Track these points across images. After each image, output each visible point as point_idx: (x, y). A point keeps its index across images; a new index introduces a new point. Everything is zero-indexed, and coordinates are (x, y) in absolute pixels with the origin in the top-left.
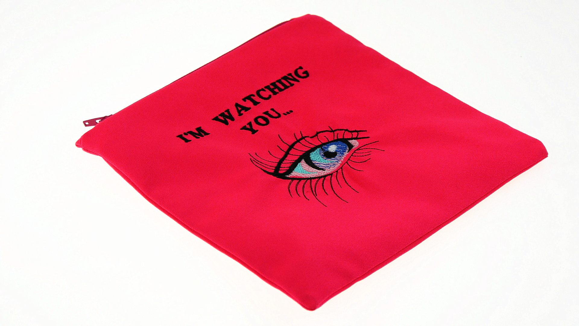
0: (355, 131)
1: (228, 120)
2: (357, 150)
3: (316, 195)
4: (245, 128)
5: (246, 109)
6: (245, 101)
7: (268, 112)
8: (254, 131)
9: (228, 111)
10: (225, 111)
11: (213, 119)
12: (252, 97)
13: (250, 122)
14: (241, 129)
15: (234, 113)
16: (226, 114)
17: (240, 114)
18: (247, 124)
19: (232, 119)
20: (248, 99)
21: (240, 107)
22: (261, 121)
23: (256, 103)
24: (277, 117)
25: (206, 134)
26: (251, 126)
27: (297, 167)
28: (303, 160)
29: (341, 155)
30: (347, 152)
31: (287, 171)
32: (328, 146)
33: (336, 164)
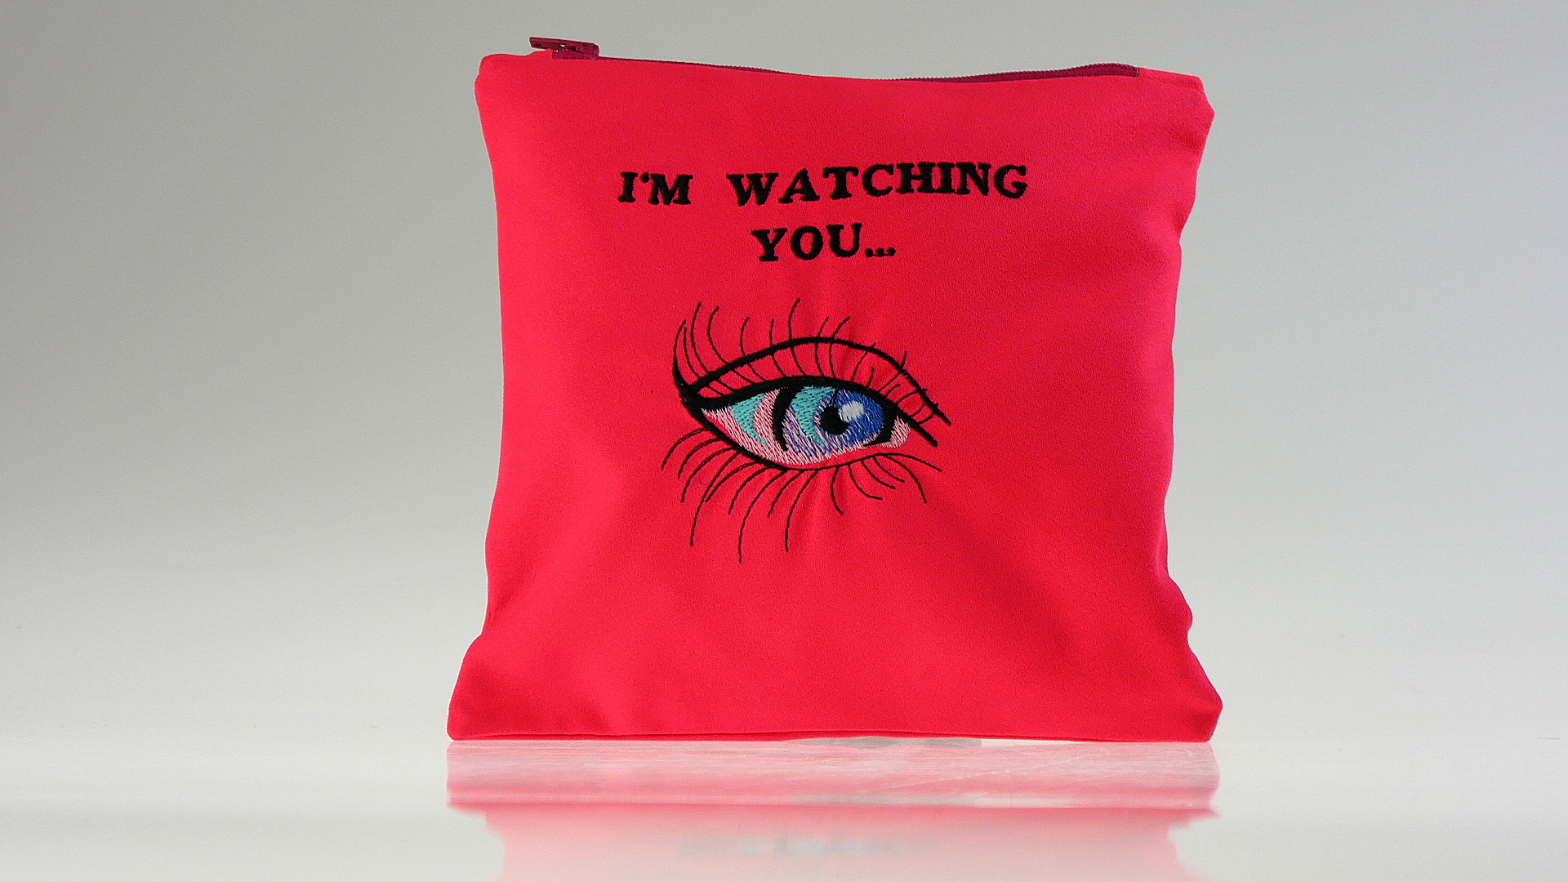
0: (934, 407)
1: (753, 196)
2: (885, 455)
3: (706, 501)
4: (761, 235)
5: (810, 195)
6: (826, 175)
7: (842, 227)
8: (769, 256)
9: (772, 177)
10: (767, 175)
11: (729, 176)
12: (849, 176)
13: (785, 230)
14: (754, 233)
15: (779, 189)
16: (764, 180)
17: (786, 199)
18: (776, 230)
19: (761, 200)
20: (835, 174)
21: (803, 184)
22: (806, 243)
23: (841, 192)
24: (846, 252)
25: (684, 200)
26: (776, 240)
27: (748, 401)
28: (777, 392)
29: (846, 440)
30: (864, 442)
31: (718, 398)
32: (852, 399)
33: (819, 454)
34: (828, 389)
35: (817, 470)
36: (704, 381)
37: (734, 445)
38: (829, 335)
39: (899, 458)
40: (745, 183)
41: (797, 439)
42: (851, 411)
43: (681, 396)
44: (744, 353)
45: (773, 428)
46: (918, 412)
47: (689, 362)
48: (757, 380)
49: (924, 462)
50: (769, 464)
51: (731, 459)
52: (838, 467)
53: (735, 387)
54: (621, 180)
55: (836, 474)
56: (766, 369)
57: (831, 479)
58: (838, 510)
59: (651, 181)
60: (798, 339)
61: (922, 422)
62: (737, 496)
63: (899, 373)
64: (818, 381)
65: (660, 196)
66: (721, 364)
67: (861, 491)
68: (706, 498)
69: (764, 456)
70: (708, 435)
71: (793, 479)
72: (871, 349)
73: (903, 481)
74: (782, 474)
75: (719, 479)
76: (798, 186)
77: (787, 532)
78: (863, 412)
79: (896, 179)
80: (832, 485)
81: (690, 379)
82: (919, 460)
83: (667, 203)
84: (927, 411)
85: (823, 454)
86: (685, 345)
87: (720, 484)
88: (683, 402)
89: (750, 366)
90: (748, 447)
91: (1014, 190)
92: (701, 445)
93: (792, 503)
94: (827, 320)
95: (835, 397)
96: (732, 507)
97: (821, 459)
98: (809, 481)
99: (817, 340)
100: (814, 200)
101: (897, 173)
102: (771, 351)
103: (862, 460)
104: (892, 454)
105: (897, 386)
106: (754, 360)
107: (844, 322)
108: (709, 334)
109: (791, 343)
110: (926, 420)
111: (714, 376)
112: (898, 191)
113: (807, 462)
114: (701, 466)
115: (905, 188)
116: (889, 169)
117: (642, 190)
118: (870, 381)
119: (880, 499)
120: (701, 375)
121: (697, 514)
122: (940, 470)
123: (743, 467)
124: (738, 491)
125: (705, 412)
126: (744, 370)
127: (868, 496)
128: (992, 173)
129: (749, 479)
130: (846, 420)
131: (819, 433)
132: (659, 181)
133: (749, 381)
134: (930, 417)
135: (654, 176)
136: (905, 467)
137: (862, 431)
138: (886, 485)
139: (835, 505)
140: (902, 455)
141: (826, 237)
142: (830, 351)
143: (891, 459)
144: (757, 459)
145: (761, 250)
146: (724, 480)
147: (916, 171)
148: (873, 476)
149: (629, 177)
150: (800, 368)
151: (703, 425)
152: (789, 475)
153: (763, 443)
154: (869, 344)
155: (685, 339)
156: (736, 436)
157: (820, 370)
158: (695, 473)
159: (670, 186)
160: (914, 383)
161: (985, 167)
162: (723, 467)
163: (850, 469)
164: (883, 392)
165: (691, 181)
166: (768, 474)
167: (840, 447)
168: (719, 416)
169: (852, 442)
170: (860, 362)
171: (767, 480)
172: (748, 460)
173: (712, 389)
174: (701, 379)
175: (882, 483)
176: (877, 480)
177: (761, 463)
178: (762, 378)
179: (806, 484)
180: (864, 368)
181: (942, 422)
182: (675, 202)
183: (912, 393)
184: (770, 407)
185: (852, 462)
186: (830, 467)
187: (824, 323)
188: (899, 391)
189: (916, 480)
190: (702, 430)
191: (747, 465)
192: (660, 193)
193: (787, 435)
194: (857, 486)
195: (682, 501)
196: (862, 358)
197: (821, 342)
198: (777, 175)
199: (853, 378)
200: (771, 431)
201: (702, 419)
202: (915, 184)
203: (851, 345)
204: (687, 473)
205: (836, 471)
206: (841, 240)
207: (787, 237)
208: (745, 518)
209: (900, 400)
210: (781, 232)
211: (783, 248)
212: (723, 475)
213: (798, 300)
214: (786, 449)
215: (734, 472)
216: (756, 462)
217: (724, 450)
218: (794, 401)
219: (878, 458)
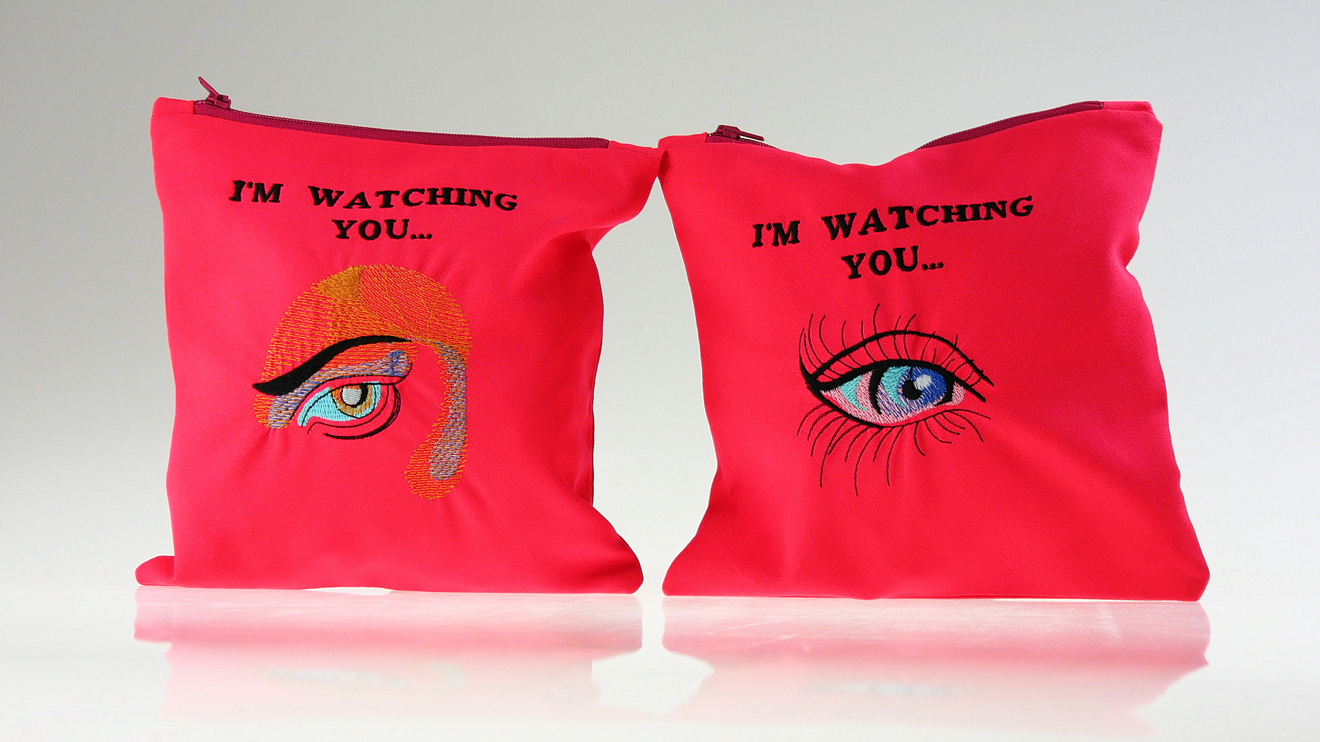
0: (980, 373)
1: (840, 231)
2: (949, 411)
3: (829, 454)
4: (848, 259)
5: (880, 227)
6: (890, 212)
7: (904, 249)
8: (855, 275)
9: (852, 216)
10: (849, 215)
11: (823, 219)
12: (907, 212)
13: (864, 254)
14: (843, 259)
15: (858, 224)
16: (847, 219)
17: (863, 232)
18: (858, 255)
19: (846, 235)
20: (897, 211)
21: (874, 219)
22: (880, 263)
23: (902, 224)
24: (908, 267)
25: (795, 241)
26: (859, 262)
27: (852, 382)
28: (870, 373)
29: (921, 403)
30: (934, 403)
31: (830, 382)
32: (922, 373)
33: (903, 414)
34: (906, 368)
35: (903, 426)
36: (820, 371)
37: (844, 413)
38: (902, 329)
39: (960, 413)
40: (835, 222)
41: (887, 405)
42: (923, 381)
43: (806, 383)
44: (845, 347)
45: (870, 399)
46: (969, 378)
47: (809, 358)
48: (856, 366)
49: (978, 414)
50: (870, 425)
51: (843, 423)
52: (917, 422)
53: (842, 373)
54: (753, 232)
55: (916, 428)
56: (861, 357)
57: (914, 431)
58: (922, 453)
59: (773, 229)
60: (882, 334)
61: (973, 385)
62: (849, 449)
63: (953, 351)
64: (898, 363)
65: (779, 240)
66: (830, 357)
67: (936, 438)
68: (828, 452)
69: (866, 419)
70: (826, 408)
71: (887, 434)
72: (933, 336)
73: (964, 428)
74: (879, 431)
75: (836, 438)
76: (871, 221)
77: (887, 471)
78: (931, 382)
79: (940, 215)
80: (915, 436)
81: (811, 370)
82: (974, 413)
83: (784, 244)
84: (975, 376)
85: (907, 414)
86: (805, 346)
87: (837, 442)
88: (808, 388)
89: (850, 356)
90: (854, 414)
91: (1024, 211)
92: (821, 416)
93: (889, 451)
94: (900, 318)
95: (911, 373)
96: (847, 457)
97: (905, 418)
98: (898, 434)
99: (894, 333)
100: (882, 231)
101: (942, 212)
102: (863, 344)
103: (934, 416)
104: (955, 410)
105: (952, 360)
106: (852, 352)
107: (912, 318)
108: (820, 336)
109: (877, 337)
110: (976, 383)
111: (826, 366)
112: (942, 221)
113: (896, 421)
114: (823, 430)
115: (947, 220)
116: (935, 208)
117: (768, 236)
118: (934, 358)
119: (950, 443)
120: (818, 367)
121: (823, 464)
122: (989, 418)
123: (852, 428)
124: (850, 446)
125: (823, 392)
126: (846, 359)
127: (942, 441)
128: (1008, 206)
129: (857, 436)
130: (920, 388)
131: (902, 400)
132: (778, 227)
133: (850, 367)
134: (979, 381)
135: (775, 225)
136: (964, 418)
137: (932, 395)
138: (953, 433)
139: (919, 449)
140: (961, 410)
141: (894, 258)
142: (904, 340)
143: (954, 413)
144: (861, 422)
145: (849, 271)
146: (839, 439)
147: (954, 210)
148: (943, 427)
149: (758, 228)
150: (885, 355)
151: (822, 401)
152: (884, 431)
153: (865, 411)
154: (932, 333)
155: (805, 342)
156: (845, 407)
157: (899, 354)
158: (819, 435)
159: (786, 231)
160: (963, 356)
161: (1003, 203)
162: (838, 430)
163: (926, 424)
164: (943, 366)
165: (799, 225)
166: (871, 432)
167: (918, 409)
168: (832, 394)
169: (926, 403)
170: (926, 346)
171: (869, 436)
172: (855, 423)
173: (827, 376)
174: (818, 369)
175: (950, 431)
176: (947, 430)
177: (864, 425)
178: (859, 364)
179: (897, 437)
180: (929, 350)
181: (988, 384)
182: (790, 242)
183: (963, 364)
184: (867, 385)
185: (927, 418)
186: (911, 424)
187: (898, 320)
188: (955, 364)
189: (974, 427)
190: (822, 405)
191: (855, 426)
192: (779, 237)
193: (881, 404)
194: (933, 435)
195: (812, 455)
196: (927, 343)
197: (897, 334)
198: (856, 214)
199: (922, 358)
200: (869, 402)
201: (821, 398)
202: (954, 217)
203: (919, 334)
204: (814, 434)
205: (917, 426)
206: (904, 259)
207: (866, 259)
208: (857, 464)
209: (956, 370)
210: (861, 256)
211: (864, 267)
212: (839, 435)
213: (879, 305)
214: (880, 413)
215: (846, 432)
216: (861, 424)
217: (838, 418)
218: (883, 378)
219: (945, 414)
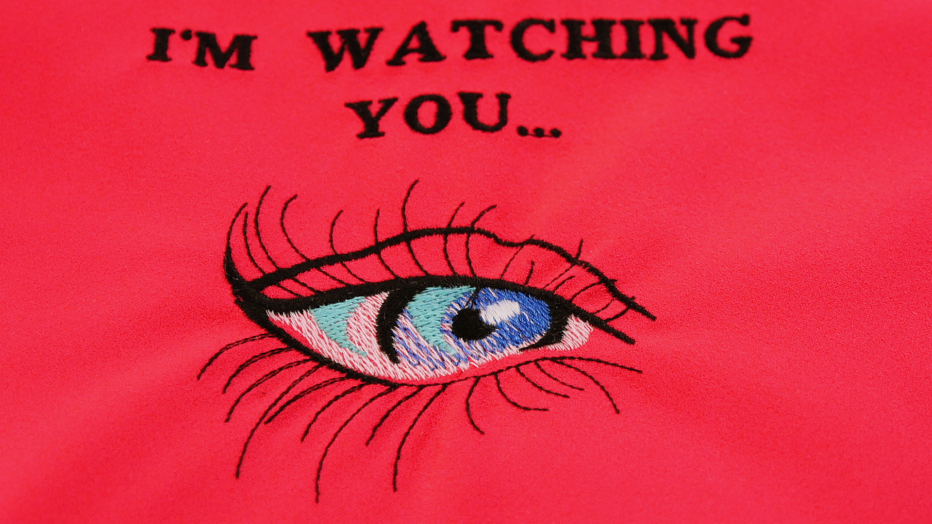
0: (628, 301)
1: (346, 58)
2: (554, 359)
4: (361, 108)
5: (431, 55)
6: (455, 30)
7: (479, 96)
8: (371, 130)
9: (374, 33)
10: (368, 30)
11: (310, 35)
12: (489, 30)
13: (395, 99)
14: (350, 106)
15: (384, 48)
16: (362, 38)
17: (397, 60)
18: (382, 99)
19: (359, 62)
20: (468, 28)
21: (421, 40)
22: (427, 114)
23: (477, 51)
24: (488, 126)
25: (244, 64)
26: (383, 112)
27: (341, 304)
28: (385, 295)
29: (493, 345)
30: (521, 346)
31: (292, 300)
32: (501, 298)
33: (450, 365)
34: (465, 289)
40: (335, 43)
50: (369, 380)
54: (151, 38)
59: (194, 42)
65: (208, 58)
68: (268, 418)
70: (275, 343)
71: (407, 398)
76: (415, 43)
79: (559, 41)
81: (250, 273)
83: (219, 67)
87: (288, 403)
90: (336, 358)
91: (734, 48)
92: (262, 355)
95: (474, 298)
97: (453, 369)
100: (437, 62)
101: (562, 34)
105: (570, 278)
112: (563, 56)
115: (574, 52)
116: (550, 26)
117: (183, 49)
128: (699, 31)
132: (207, 41)
135: (200, 34)
141: (457, 107)
144: (351, 374)
145: (359, 126)
147: (588, 30)
149: (162, 36)
152: (403, 392)
155: (245, 225)
158: (249, 390)
159: (224, 47)
161: (690, 24)
165: (254, 42)
182: (232, 66)
184: (374, 313)
192: (208, 54)
198: (381, 30)
201: (265, 323)
202: (589, 48)
204: (240, 387)
206: (479, 111)
207: (398, 109)
210: (388, 104)
211: (392, 122)
216: (348, 377)
217: (299, 363)
219: (540, 363)
